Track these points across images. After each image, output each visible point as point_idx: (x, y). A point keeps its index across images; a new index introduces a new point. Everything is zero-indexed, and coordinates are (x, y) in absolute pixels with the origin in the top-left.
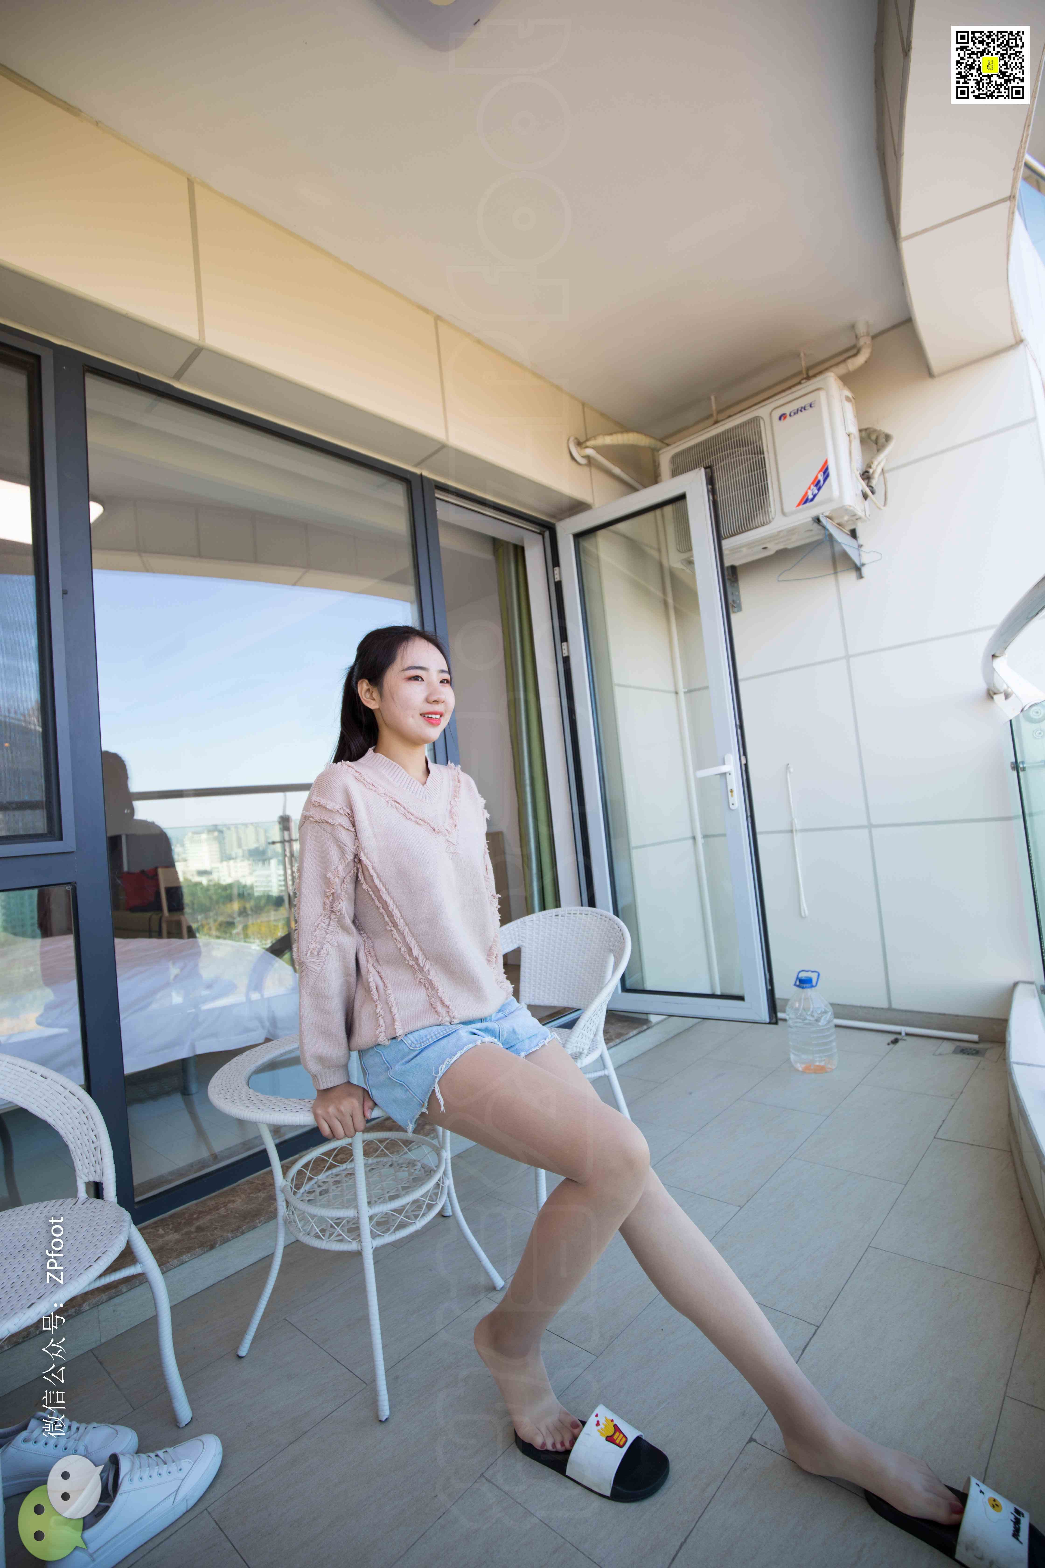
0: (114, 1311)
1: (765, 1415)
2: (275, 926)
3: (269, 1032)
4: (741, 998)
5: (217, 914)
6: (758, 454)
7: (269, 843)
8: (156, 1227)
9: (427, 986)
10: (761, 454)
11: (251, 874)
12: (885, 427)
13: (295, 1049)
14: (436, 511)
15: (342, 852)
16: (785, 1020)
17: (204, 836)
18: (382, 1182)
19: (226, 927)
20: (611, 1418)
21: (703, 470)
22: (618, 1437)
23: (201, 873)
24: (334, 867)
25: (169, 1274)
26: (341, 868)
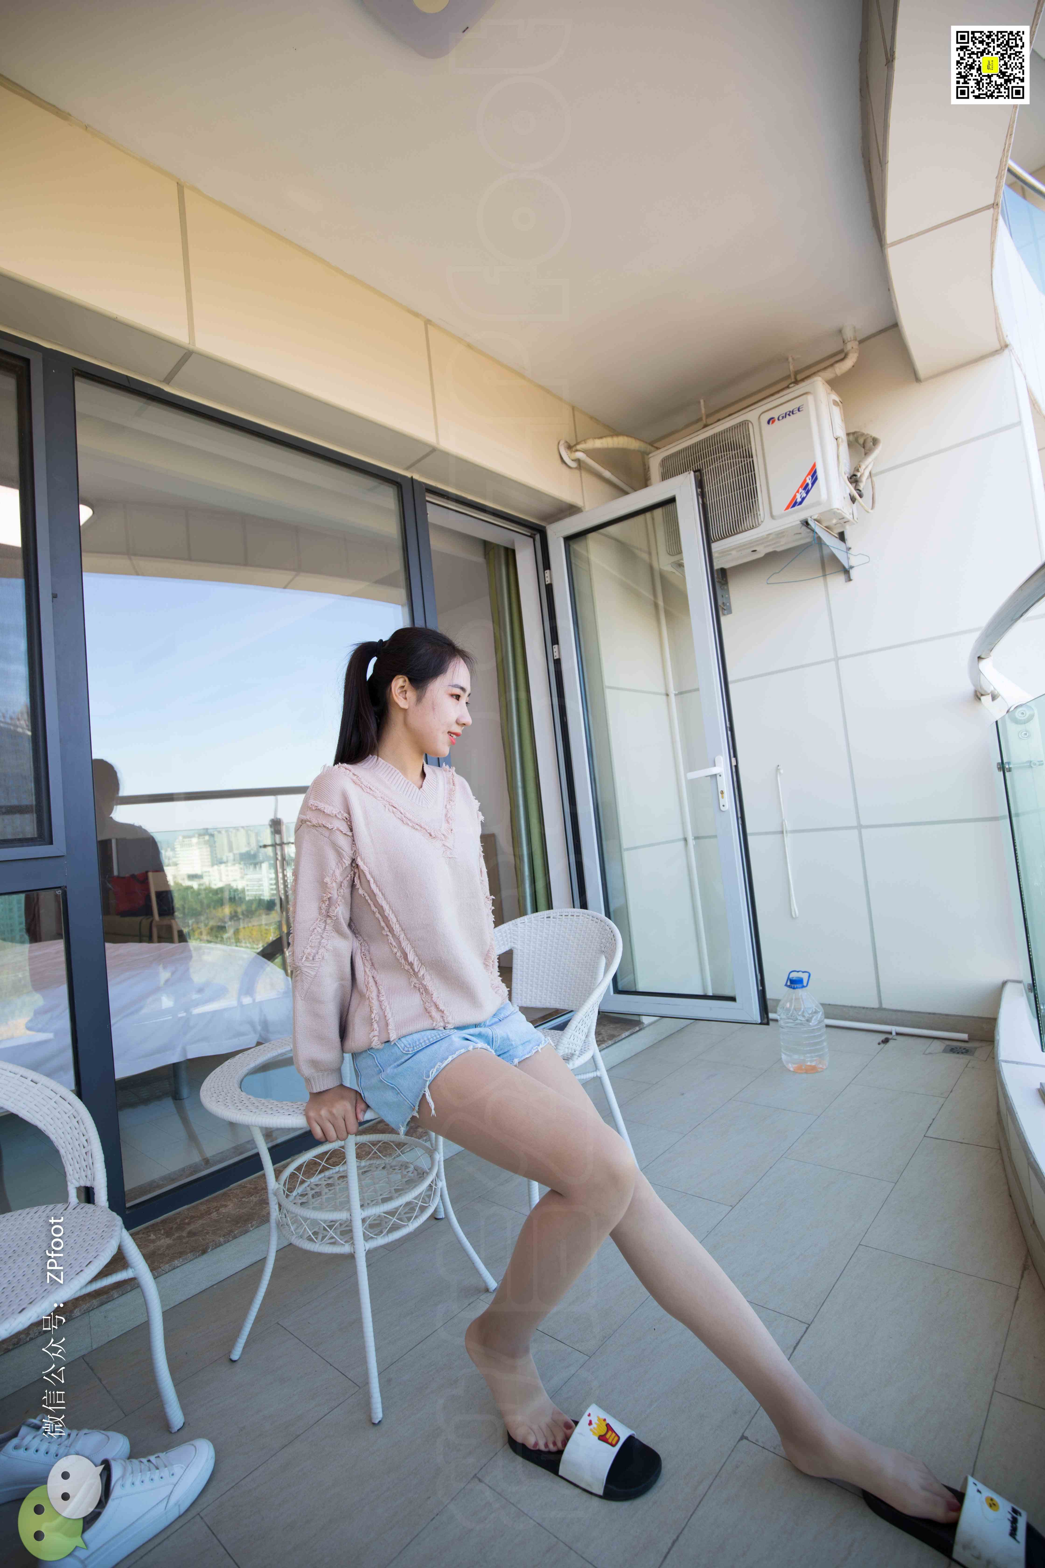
0: (105, 1317)
1: (756, 1413)
2: (266, 930)
3: (260, 1036)
4: (733, 999)
5: (207, 918)
6: (747, 457)
7: (261, 847)
8: (148, 1232)
9: (421, 990)
10: (749, 457)
11: (242, 878)
12: (872, 431)
13: (287, 1052)
14: (427, 514)
15: (340, 857)
16: (776, 1020)
17: (195, 840)
18: (375, 1184)
19: (218, 931)
20: (604, 1418)
21: (692, 473)
22: (611, 1436)
23: (192, 877)
24: (331, 872)
25: (161, 1279)
26: (338, 873)
